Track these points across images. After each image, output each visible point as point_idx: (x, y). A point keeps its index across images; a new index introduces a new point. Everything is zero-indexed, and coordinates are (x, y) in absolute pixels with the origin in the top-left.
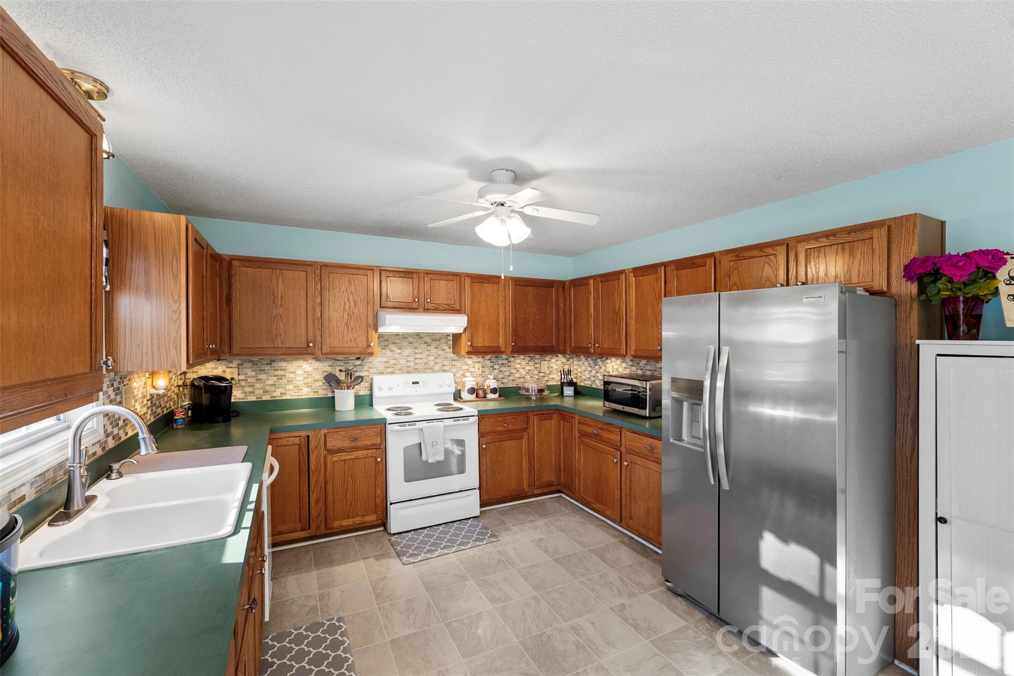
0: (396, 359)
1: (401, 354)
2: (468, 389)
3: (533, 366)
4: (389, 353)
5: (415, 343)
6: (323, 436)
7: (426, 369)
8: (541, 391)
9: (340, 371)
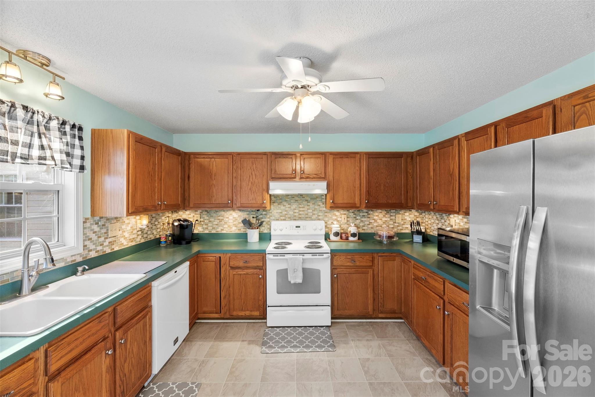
0: (287, 211)
1: (290, 207)
2: (334, 233)
3: (389, 218)
4: (282, 207)
5: (299, 200)
6: (228, 257)
7: (306, 218)
8: (390, 237)
9: (253, 217)
